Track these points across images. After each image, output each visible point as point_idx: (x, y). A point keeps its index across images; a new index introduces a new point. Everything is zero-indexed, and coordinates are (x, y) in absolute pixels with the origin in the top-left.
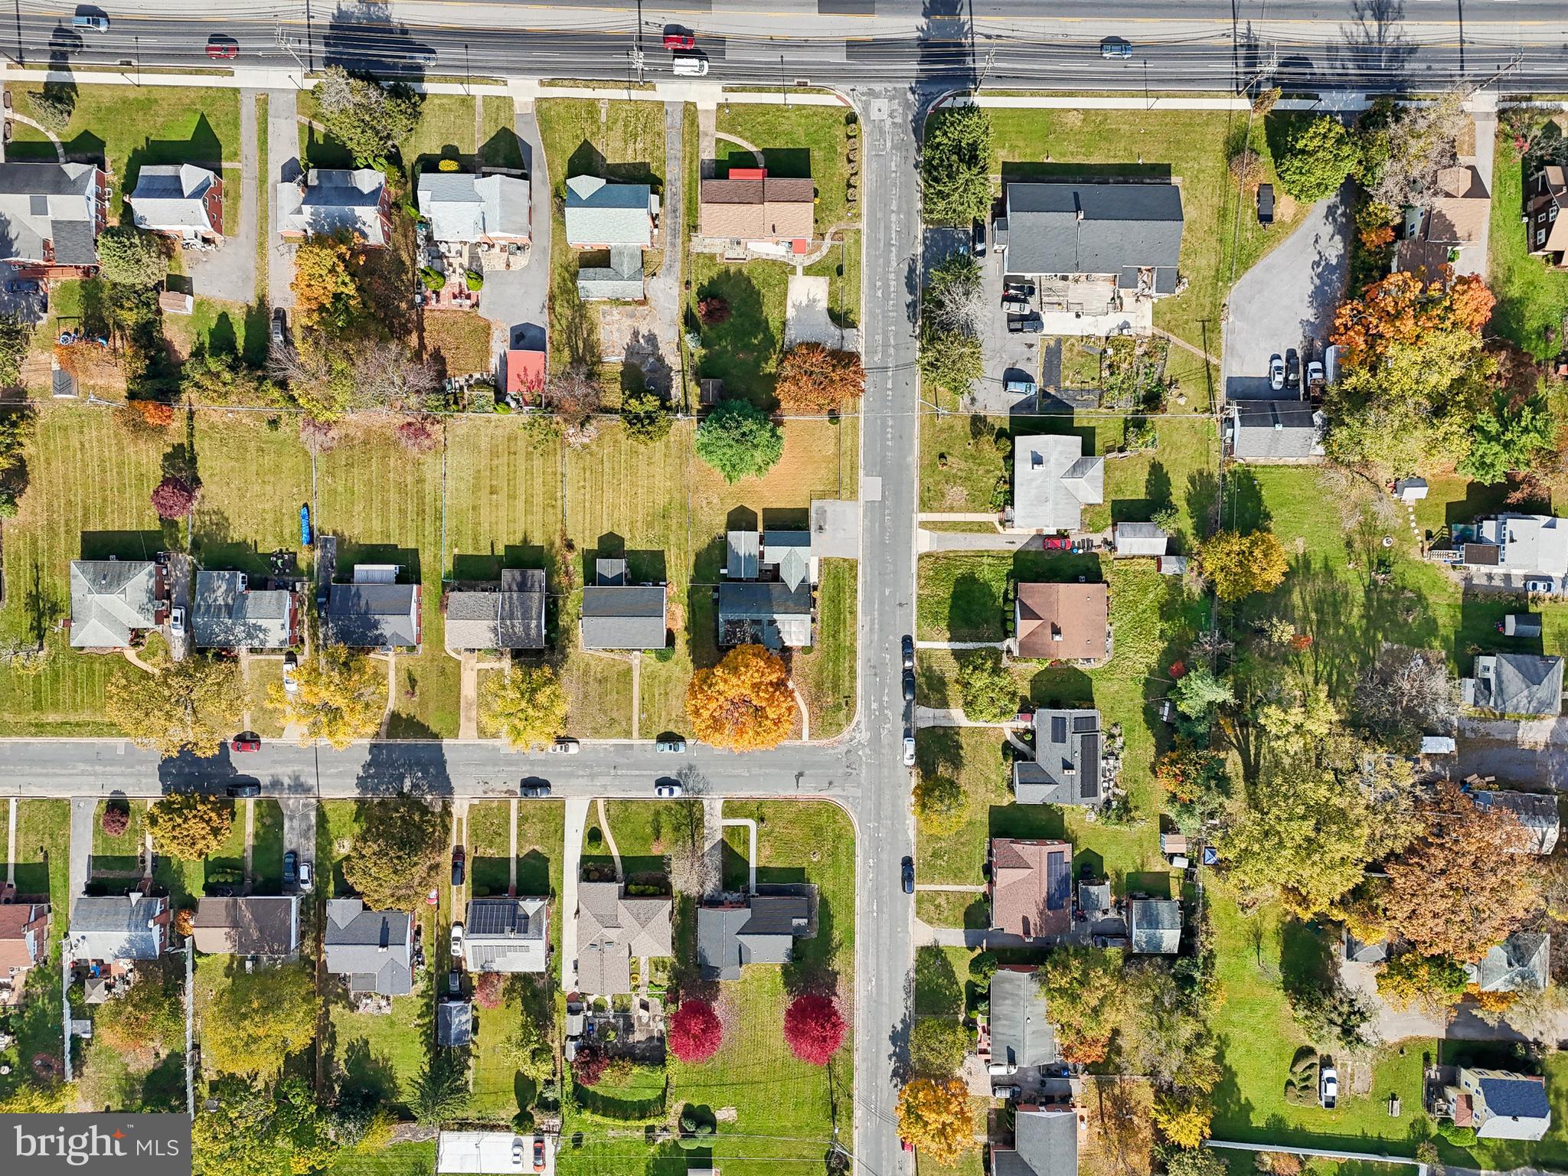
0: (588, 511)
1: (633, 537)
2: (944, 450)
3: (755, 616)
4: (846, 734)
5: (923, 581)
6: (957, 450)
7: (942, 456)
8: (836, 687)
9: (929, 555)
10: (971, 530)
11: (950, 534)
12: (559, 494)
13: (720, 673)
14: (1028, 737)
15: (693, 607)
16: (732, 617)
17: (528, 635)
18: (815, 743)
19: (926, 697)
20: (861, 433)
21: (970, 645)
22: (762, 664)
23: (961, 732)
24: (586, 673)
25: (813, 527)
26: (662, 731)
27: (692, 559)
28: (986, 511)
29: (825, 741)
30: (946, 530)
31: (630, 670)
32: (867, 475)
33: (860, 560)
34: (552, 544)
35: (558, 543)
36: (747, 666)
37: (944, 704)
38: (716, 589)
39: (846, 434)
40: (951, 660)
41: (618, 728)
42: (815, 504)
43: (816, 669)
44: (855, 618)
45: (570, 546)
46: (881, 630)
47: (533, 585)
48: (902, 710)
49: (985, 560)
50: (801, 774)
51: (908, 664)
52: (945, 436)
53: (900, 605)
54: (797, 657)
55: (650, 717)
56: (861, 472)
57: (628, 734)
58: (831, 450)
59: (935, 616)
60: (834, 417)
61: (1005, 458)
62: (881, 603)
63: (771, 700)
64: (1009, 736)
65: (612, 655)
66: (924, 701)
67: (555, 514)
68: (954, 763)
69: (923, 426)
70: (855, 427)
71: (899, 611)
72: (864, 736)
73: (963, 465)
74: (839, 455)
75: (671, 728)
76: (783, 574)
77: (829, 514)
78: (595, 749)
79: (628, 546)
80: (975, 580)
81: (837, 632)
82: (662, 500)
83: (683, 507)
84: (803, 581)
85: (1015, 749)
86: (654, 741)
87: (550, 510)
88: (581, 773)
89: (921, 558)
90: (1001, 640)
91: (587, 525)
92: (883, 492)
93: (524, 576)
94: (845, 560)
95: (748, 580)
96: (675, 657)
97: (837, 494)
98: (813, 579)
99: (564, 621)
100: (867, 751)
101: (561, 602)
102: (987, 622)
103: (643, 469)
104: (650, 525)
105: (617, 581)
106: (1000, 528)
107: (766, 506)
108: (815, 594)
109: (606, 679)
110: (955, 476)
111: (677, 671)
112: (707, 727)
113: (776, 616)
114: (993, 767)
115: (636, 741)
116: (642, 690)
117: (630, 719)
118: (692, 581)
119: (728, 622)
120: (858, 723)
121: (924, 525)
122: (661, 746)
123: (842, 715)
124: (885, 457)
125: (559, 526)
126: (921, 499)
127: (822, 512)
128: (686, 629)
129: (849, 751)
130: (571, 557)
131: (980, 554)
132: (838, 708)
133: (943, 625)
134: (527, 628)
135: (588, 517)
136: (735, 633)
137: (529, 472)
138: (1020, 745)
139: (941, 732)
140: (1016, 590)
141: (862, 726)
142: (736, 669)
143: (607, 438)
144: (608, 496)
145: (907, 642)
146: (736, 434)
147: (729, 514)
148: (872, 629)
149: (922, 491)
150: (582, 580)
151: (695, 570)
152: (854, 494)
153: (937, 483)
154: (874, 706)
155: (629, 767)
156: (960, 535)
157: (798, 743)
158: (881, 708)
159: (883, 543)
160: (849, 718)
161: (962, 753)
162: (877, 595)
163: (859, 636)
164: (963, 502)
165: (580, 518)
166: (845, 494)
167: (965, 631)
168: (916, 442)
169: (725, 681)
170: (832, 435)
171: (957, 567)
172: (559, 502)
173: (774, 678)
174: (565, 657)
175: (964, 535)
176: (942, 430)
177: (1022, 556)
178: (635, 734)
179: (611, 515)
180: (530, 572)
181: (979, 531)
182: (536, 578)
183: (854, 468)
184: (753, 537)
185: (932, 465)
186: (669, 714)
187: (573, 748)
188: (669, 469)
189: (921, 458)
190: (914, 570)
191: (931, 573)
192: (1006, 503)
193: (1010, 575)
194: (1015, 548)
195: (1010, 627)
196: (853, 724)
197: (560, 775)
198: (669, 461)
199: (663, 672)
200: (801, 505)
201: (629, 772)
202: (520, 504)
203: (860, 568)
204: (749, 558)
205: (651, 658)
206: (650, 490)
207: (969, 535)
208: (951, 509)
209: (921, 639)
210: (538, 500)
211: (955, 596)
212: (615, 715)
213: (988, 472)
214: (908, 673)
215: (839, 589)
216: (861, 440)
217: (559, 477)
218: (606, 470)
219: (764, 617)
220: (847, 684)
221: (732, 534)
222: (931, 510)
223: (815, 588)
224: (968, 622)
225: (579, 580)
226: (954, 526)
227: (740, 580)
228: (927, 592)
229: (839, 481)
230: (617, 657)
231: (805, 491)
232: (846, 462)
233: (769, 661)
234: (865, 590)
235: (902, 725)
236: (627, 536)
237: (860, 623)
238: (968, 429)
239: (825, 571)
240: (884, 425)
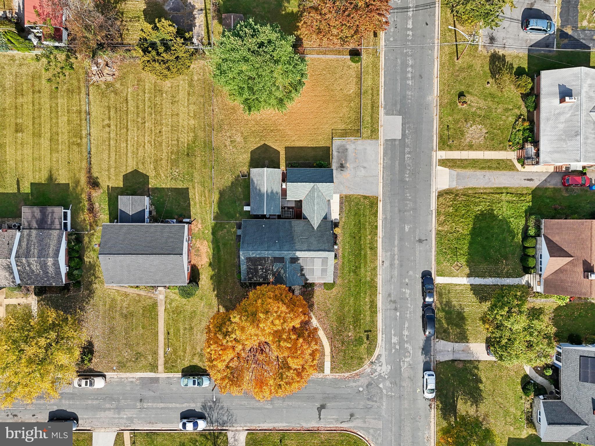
0: (113, 149)
1: (158, 175)
2: (463, 88)
3: (277, 254)
4: (366, 368)
5: (442, 218)
6: (476, 89)
7: (461, 95)
8: (356, 321)
9: (448, 192)
10: (490, 168)
11: (468, 172)
12: (84, 133)
13: (237, 320)
14: (549, 373)
15: (216, 243)
16: (253, 254)
17: (46, 273)
18: (337, 375)
19: (445, 331)
20: (382, 73)
21: (489, 281)
22: (284, 308)
23: (480, 366)
24: (112, 308)
25: (334, 165)
26: (187, 364)
27: (216, 197)
28: (504, 149)
29: (347, 375)
30: (465, 167)
31: (155, 305)
32: (387, 114)
33: (381, 197)
34: (77, 183)
35: (83, 179)
36: (267, 312)
37: (463, 338)
38: (239, 227)
39: (367, 73)
40: (471, 295)
41: (144, 362)
42: (337, 142)
43: (337, 304)
44: (375, 254)
45: (94, 183)
46: (401, 266)
47: (53, 223)
48: (421, 344)
49: (504, 197)
50: (323, 407)
51: (428, 299)
52: (463, 75)
53: (420, 241)
54: (319, 295)
55: (175, 351)
56: (382, 111)
57: (154, 368)
58: (352, 89)
59: (455, 251)
60: (355, 54)
61: (525, 97)
62: (401, 239)
63: (294, 349)
64: (528, 370)
65: (137, 291)
66: (444, 335)
67: (81, 152)
68: (473, 397)
69: (442, 65)
70: (375, 66)
71: (419, 248)
72: (384, 369)
73: (482, 104)
74: (360, 94)
75: (196, 361)
76: (306, 211)
77: (351, 154)
78: (121, 382)
79: (153, 183)
80: (493, 217)
81: (358, 267)
82: (185, 138)
83: (208, 146)
84: (325, 218)
85: (535, 384)
86: (179, 375)
87: (75, 147)
88: (108, 406)
89: (441, 194)
90: (520, 276)
91: (112, 163)
92: (403, 130)
93: (44, 214)
94: (365, 197)
95: (271, 217)
96: (199, 292)
97: (357, 132)
98: (335, 216)
99: (89, 257)
100: (388, 383)
101: (86, 239)
102: (506, 258)
103: (167, 109)
104: (174, 163)
105: (139, 218)
106: (518, 166)
107: (288, 144)
108: (337, 231)
109: (132, 314)
110: (474, 114)
111: (201, 306)
112: (223, 379)
113: (298, 254)
114: (512, 400)
115: (162, 374)
116: (168, 326)
117: (156, 353)
118: (215, 218)
119: (249, 259)
120: (379, 356)
121: (443, 163)
122: (185, 381)
123: (363, 348)
124: (404, 97)
125: (84, 164)
126: (441, 137)
127: (344, 151)
128: (210, 265)
129: (369, 385)
130: (96, 194)
131: (499, 191)
132: (359, 341)
133: (463, 261)
134: (44, 266)
135: (113, 155)
136: (256, 271)
137: (54, 111)
138: (540, 380)
139: (461, 366)
140: (538, 227)
141: (383, 359)
142: (254, 314)
143: (131, 76)
144: (133, 134)
145: (427, 277)
146: (251, 43)
147: (252, 152)
148: (392, 265)
149: (441, 130)
150: (107, 217)
151: (219, 208)
152: (374, 133)
153: (457, 122)
154: (395, 340)
155: (155, 399)
156: (479, 173)
157: (321, 375)
158: (401, 342)
159: (402, 181)
160: (370, 351)
161: (481, 386)
162: (397, 231)
163: (380, 271)
164: (482, 140)
165: (105, 156)
166: (365, 132)
167: (483, 267)
168: (436, 82)
169: (243, 329)
170: (354, 74)
171: (477, 204)
172: (84, 140)
173: (297, 323)
174: (91, 293)
175: (483, 172)
176: (462, 70)
177: (540, 193)
178: (161, 368)
179: (135, 153)
180: (50, 209)
181: (497, 168)
182: (56, 215)
183: (374, 106)
184: (277, 173)
185: (452, 104)
186: (193, 348)
187: (99, 383)
188: (192, 107)
189: (441, 97)
190: (433, 205)
191: (451, 210)
192: (525, 140)
193: (529, 213)
194: (534, 185)
195: (531, 263)
196: (373, 359)
197: (87, 408)
198: (193, 99)
199: (188, 308)
200: (322, 144)
201: (155, 405)
202: (45, 143)
203: (380, 205)
204: (272, 196)
205: (175, 295)
206: (174, 128)
207: (488, 173)
208: (471, 147)
209: (441, 274)
210: (64, 138)
211: (475, 233)
212: (141, 349)
213: (507, 110)
214: (426, 307)
215: (359, 226)
216: (382, 80)
217: (83, 116)
218: (131, 108)
219: (287, 254)
220: (368, 319)
221: (255, 171)
222: (450, 148)
223: (336, 225)
224: (487, 258)
225: (104, 217)
226: (474, 164)
227: (263, 217)
228: (446, 228)
229: (359, 119)
230: (142, 293)
231: (327, 129)
232: (366, 101)
233: (292, 305)
234: (384, 227)
235: (421, 359)
236: (151, 173)
237: (380, 259)
238: (487, 68)
239: (346, 209)
240: (404, 65)
